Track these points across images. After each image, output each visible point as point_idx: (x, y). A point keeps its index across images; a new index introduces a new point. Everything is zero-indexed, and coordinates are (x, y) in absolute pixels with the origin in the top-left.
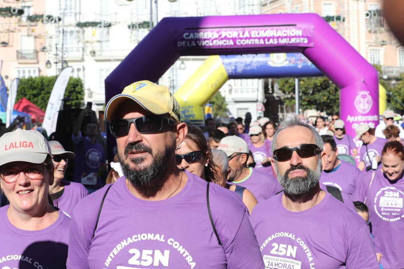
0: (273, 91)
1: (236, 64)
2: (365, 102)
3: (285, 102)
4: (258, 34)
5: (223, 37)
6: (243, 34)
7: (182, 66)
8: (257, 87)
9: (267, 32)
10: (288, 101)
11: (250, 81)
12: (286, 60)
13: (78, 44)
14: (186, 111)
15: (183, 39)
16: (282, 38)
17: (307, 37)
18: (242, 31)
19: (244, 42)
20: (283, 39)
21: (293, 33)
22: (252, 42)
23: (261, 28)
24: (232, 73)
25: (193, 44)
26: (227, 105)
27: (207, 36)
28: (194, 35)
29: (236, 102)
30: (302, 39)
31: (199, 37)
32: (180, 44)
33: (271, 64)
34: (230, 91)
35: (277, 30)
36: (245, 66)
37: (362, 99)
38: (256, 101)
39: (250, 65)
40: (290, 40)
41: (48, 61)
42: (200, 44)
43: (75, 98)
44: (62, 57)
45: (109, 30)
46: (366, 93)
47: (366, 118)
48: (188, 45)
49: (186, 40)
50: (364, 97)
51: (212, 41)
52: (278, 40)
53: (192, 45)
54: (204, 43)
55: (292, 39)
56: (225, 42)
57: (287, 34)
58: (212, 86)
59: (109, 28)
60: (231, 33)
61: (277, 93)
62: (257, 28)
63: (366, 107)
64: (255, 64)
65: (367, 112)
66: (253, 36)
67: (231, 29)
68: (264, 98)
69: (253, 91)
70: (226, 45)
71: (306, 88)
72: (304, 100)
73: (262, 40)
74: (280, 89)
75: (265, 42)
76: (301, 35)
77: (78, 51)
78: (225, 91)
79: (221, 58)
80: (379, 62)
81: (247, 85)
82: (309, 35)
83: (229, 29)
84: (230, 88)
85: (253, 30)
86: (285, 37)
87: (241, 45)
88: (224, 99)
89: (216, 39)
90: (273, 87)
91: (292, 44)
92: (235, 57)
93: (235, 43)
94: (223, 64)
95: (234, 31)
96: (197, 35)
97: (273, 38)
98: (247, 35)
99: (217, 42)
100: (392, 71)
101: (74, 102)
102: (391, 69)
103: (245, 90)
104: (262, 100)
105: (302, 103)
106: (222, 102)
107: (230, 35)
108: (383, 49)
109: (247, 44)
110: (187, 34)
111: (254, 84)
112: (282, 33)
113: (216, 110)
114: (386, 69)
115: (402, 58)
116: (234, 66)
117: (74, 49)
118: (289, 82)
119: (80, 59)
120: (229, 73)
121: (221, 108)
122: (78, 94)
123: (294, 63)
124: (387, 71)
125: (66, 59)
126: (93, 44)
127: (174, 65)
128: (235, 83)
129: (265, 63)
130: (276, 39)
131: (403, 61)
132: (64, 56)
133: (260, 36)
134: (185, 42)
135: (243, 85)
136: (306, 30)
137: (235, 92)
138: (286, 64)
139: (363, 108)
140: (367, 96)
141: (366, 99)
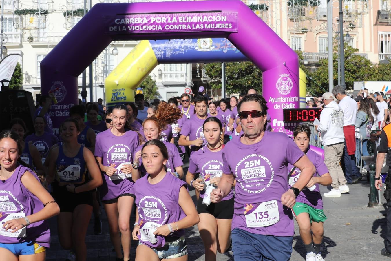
0: (201, 75)
1: (165, 50)
2: (286, 84)
4: (186, 20)
5: (152, 22)
6: (171, 20)
7: (115, 52)
8: (185, 72)
9: (194, 18)
10: (214, 85)
11: (179, 65)
13: (17, 31)
14: (118, 93)
15: (115, 25)
16: (208, 23)
17: (231, 23)
18: (169, 17)
19: (172, 27)
20: (209, 25)
21: (218, 18)
22: (179, 27)
23: (188, 14)
24: (161, 57)
26: (158, 88)
27: (138, 22)
28: (125, 21)
29: (165, 86)
30: (227, 24)
31: (130, 22)
32: (112, 29)
33: (198, 49)
34: (160, 76)
35: (203, 16)
36: (173, 51)
37: (283, 81)
38: (185, 85)
39: (178, 50)
40: (215, 26)
42: (130, 30)
45: (45, 17)
46: (287, 76)
47: (287, 99)
48: (120, 30)
49: (118, 25)
50: (285, 79)
51: (142, 26)
52: (204, 26)
53: (123, 30)
54: (134, 28)
55: (217, 24)
56: (154, 28)
57: (213, 20)
58: (142, 70)
59: (46, 15)
60: (160, 18)
61: (204, 77)
62: (184, 14)
63: (287, 89)
64: (183, 49)
65: (288, 93)
66: (180, 21)
67: (160, 15)
68: (192, 82)
69: (182, 76)
70: (155, 30)
71: (232, 72)
72: (230, 84)
73: (189, 25)
74: (207, 74)
75: (192, 28)
76: (225, 20)
77: (16, 37)
78: (155, 76)
79: (151, 42)
80: (300, 49)
81: (176, 70)
82: (233, 21)
83: (157, 15)
84: (160, 72)
85: (180, 16)
86: (210, 23)
87: (170, 30)
88: (154, 83)
89: (145, 24)
90: (200, 72)
91: (218, 29)
92: (164, 43)
93: (163, 28)
94: (153, 49)
95: (163, 17)
96: (127, 20)
97: (199, 23)
98: (174, 20)
99: (146, 27)
100: (312, 57)
101: (12, 86)
102: (311, 55)
103: (174, 75)
104: (190, 84)
105: (227, 86)
106: (153, 86)
107: (159, 21)
108: (304, 36)
109: (175, 29)
110: (119, 19)
111: (183, 69)
112: (207, 19)
113: (147, 94)
114: (307, 55)
115: (322, 45)
116: (163, 51)
117: (13, 36)
118: (216, 68)
119: (19, 45)
120: (159, 58)
121: (152, 92)
122: (16, 78)
123: (220, 48)
124: (307, 57)
125: (5, 45)
126: (31, 30)
127: (107, 51)
128: (164, 68)
129: (192, 48)
130: (203, 25)
131: (322, 48)
132: (3, 42)
133: (188, 21)
134: (116, 27)
135: (172, 69)
136: (231, 16)
137: (165, 77)
138: (212, 49)
139: (284, 89)
140: (287, 78)
141: (286, 81)
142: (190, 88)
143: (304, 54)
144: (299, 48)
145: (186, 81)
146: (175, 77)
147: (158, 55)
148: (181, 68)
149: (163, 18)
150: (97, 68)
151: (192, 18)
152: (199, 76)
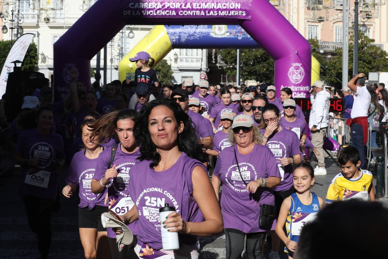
0: (216, 61)
1: (180, 35)
3: (228, 72)
4: (200, 6)
5: (166, 7)
6: (185, 6)
7: (131, 35)
8: (201, 57)
9: (208, 4)
11: (195, 50)
12: (227, 32)
13: (34, 11)
14: (132, 77)
15: (129, 9)
16: (222, 10)
17: (245, 10)
18: (184, 2)
19: (186, 13)
20: (223, 12)
21: (232, 5)
22: (193, 13)
23: (203, 0)
24: (176, 42)
25: (138, 13)
26: (173, 73)
27: (152, 6)
28: (139, 5)
29: (181, 70)
30: (240, 12)
31: (144, 7)
32: (125, 13)
33: (213, 35)
34: (176, 60)
35: (217, 3)
36: (188, 37)
37: (295, 70)
38: (200, 70)
39: (193, 35)
40: (229, 13)
41: (5, 26)
42: (144, 14)
43: (29, 62)
44: (18, 23)
46: (299, 65)
47: (298, 88)
48: (133, 14)
49: (132, 10)
50: (297, 68)
51: (156, 11)
52: (218, 13)
54: (148, 13)
55: (231, 12)
56: (168, 13)
57: (227, 7)
58: (157, 54)
60: (174, 4)
61: (219, 63)
62: (199, 0)
63: (299, 78)
64: (198, 34)
65: (300, 82)
66: (194, 7)
67: (174, 0)
68: (207, 67)
69: (197, 61)
70: (169, 15)
71: (247, 59)
72: (245, 71)
73: (202, 12)
74: (222, 60)
75: (205, 14)
76: (239, 8)
77: (33, 17)
78: (171, 60)
79: (166, 27)
81: (192, 55)
82: (247, 9)
84: (176, 57)
85: (194, 2)
86: (224, 10)
87: (183, 15)
88: (170, 67)
89: (159, 9)
90: (216, 57)
91: (231, 16)
92: (179, 28)
93: (177, 14)
94: (168, 34)
95: (177, 2)
96: (142, 5)
97: (213, 10)
98: (189, 6)
99: (160, 12)
100: (328, 46)
101: (28, 66)
102: (327, 44)
103: (190, 60)
104: (205, 70)
105: (242, 73)
106: (168, 70)
107: (173, 6)
108: (320, 25)
109: (189, 15)
110: (133, 4)
111: (199, 54)
112: (221, 6)
113: (162, 77)
114: (323, 44)
115: (339, 34)
116: (178, 36)
117: (30, 16)
118: (231, 53)
119: (35, 25)
120: (173, 42)
121: (167, 76)
122: (32, 59)
123: (235, 34)
124: (323, 46)
125: (21, 25)
126: (48, 11)
127: (123, 34)
128: (180, 52)
129: (207, 34)
130: (216, 12)
131: (339, 37)
132: (19, 22)
133: (202, 8)
134: (130, 11)
135: (188, 54)
136: (245, 3)
137: (180, 61)
138: (227, 35)
139: (295, 78)
140: (299, 67)
141: (299, 70)
142: (205, 73)
143: (320, 43)
144: (315, 36)
145: (201, 66)
146: (191, 62)
147: (173, 39)
148: (197, 53)
149: (177, 4)
150: (113, 51)
151: (206, 4)
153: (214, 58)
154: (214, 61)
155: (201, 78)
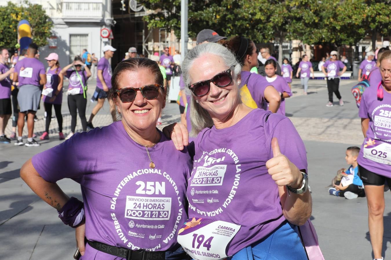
29: (69, 24)
34: (60, 6)
38: (101, 24)
78: (51, 7)
104: (109, 22)
137: (66, 8)
142: (109, 29)
145: (103, 17)
146: (85, 9)
152: (124, 9)
153: (125, 3)
154: (125, 7)
155: (101, 36)
